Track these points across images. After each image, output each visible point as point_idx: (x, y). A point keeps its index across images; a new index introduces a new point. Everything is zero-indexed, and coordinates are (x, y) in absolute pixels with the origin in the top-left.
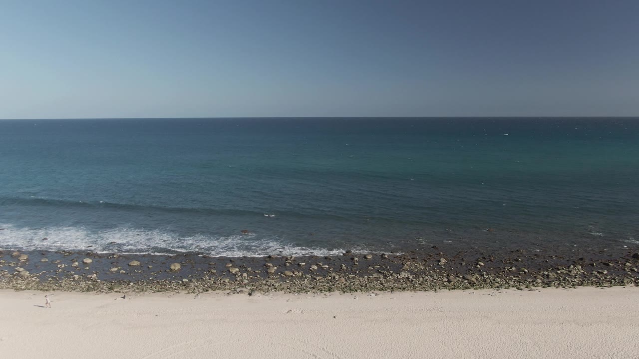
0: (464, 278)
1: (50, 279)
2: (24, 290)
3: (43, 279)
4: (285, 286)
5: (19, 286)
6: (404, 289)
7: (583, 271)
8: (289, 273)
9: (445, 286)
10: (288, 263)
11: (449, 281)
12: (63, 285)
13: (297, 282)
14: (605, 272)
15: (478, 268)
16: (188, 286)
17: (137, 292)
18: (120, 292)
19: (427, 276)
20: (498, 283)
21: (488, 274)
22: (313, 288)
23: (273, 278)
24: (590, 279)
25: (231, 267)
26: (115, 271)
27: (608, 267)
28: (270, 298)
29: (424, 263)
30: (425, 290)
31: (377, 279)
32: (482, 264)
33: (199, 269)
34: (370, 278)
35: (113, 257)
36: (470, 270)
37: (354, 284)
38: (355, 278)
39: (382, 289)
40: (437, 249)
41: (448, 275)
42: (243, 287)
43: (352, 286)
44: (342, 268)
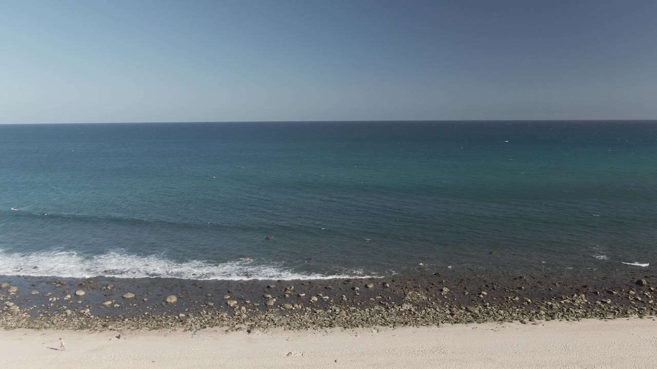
0: (467, 310)
1: (41, 315)
2: (15, 328)
3: (33, 315)
4: (284, 321)
5: (9, 323)
6: (406, 323)
7: (586, 301)
8: (289, 306)
9: (447, 320)
10: (288, 294)
11: (452, 314)
12: (55, 322)
13: (297, 316)
14: (609, 302)
15: (480, 297)
16: (185, 323)
17: (132, 330)
18: (114, 330)
19: (430, 308)
20: (501, 315)
21: (491, 305)
22: (314, 323)
23: (272, 312)
24: (594, 310)
25: (229, 298)
26: (109, 305)
27: (612, 295)
28: (270, 337)
29: (426, 292)
30: (428, 324)
31: (379, 312)
32: (485, 293)
33: (196, 302)
34: (371, 310)
35: (107, 288)
36: (473, 300)
37: (355, 318)
38: (356, 311)
39: (384, 324)
40: (439, 276)
41: (450, 307)
42: (242, 323)
43: (353, 320)
44: (342, 300)
